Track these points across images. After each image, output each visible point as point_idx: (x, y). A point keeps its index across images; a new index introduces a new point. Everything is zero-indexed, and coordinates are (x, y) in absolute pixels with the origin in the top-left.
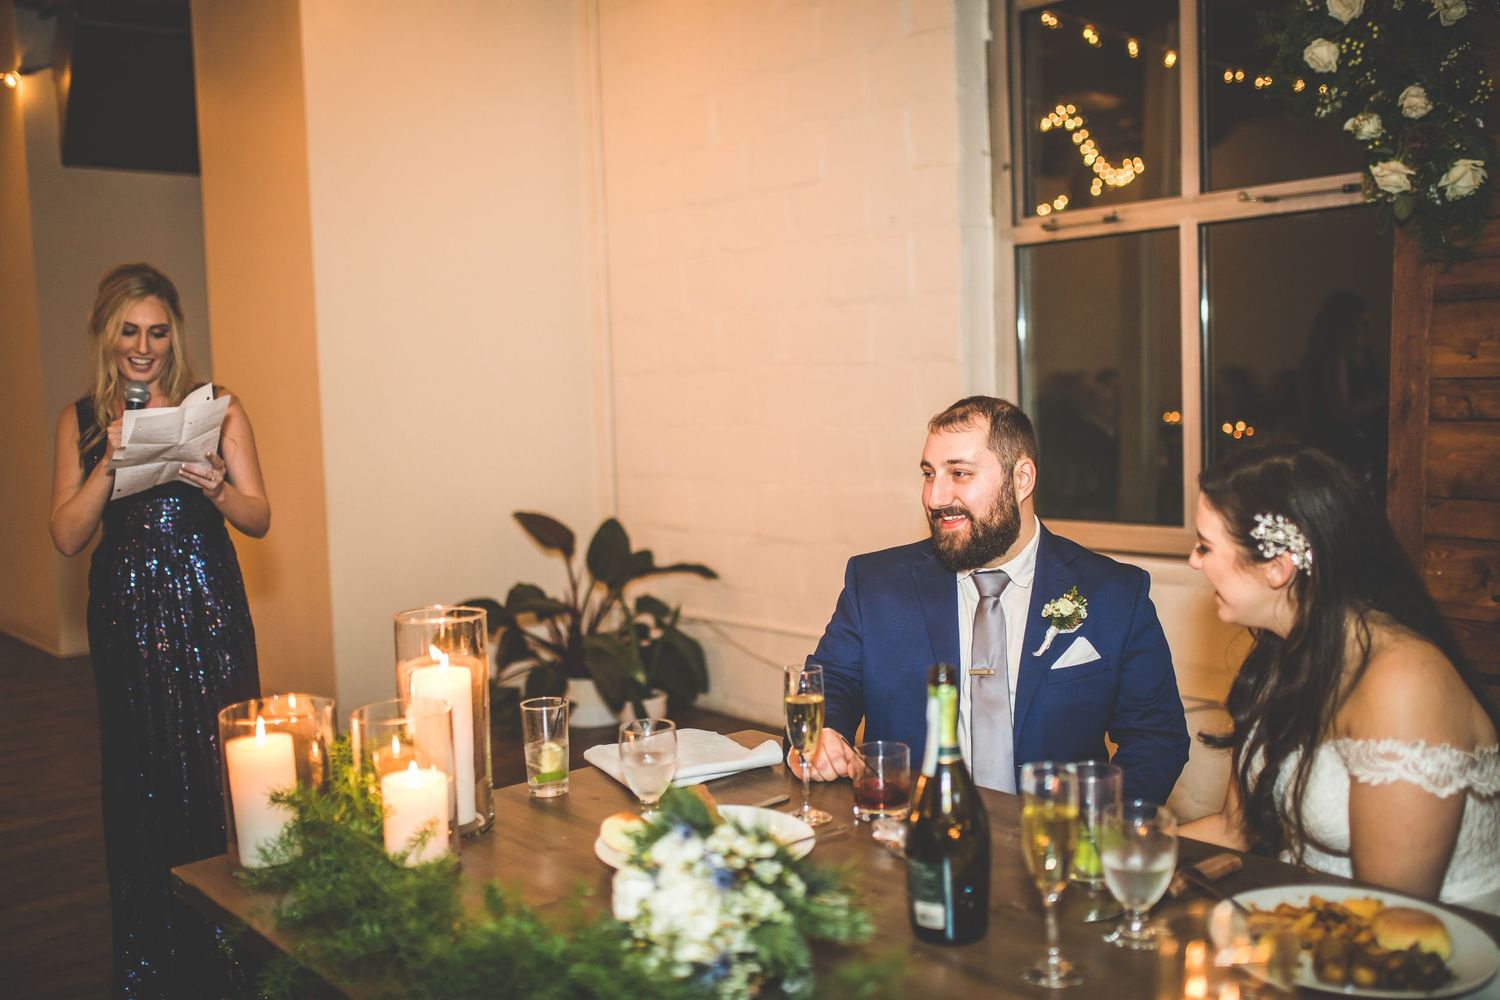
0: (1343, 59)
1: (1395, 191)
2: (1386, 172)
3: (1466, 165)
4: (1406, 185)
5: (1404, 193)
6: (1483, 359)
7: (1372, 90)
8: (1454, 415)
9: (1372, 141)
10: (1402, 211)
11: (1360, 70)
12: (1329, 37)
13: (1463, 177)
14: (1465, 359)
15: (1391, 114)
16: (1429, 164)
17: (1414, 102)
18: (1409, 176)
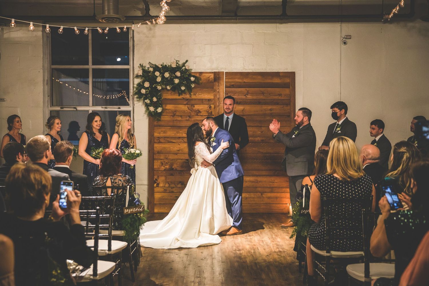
0: (146, 92)
2: (151, 108)
4: (154, 110)
5: (153, 111)
6: (161, 135)
7: (149, 97)
8: (157, 142)
9: (148, 104)
10: (153, 114)
11: (148, 94)
12: (144, 89)
13: (159, 110)
14: (159, 135)
15: (151, 101)
16: (156, 107)
17: (155, 99)
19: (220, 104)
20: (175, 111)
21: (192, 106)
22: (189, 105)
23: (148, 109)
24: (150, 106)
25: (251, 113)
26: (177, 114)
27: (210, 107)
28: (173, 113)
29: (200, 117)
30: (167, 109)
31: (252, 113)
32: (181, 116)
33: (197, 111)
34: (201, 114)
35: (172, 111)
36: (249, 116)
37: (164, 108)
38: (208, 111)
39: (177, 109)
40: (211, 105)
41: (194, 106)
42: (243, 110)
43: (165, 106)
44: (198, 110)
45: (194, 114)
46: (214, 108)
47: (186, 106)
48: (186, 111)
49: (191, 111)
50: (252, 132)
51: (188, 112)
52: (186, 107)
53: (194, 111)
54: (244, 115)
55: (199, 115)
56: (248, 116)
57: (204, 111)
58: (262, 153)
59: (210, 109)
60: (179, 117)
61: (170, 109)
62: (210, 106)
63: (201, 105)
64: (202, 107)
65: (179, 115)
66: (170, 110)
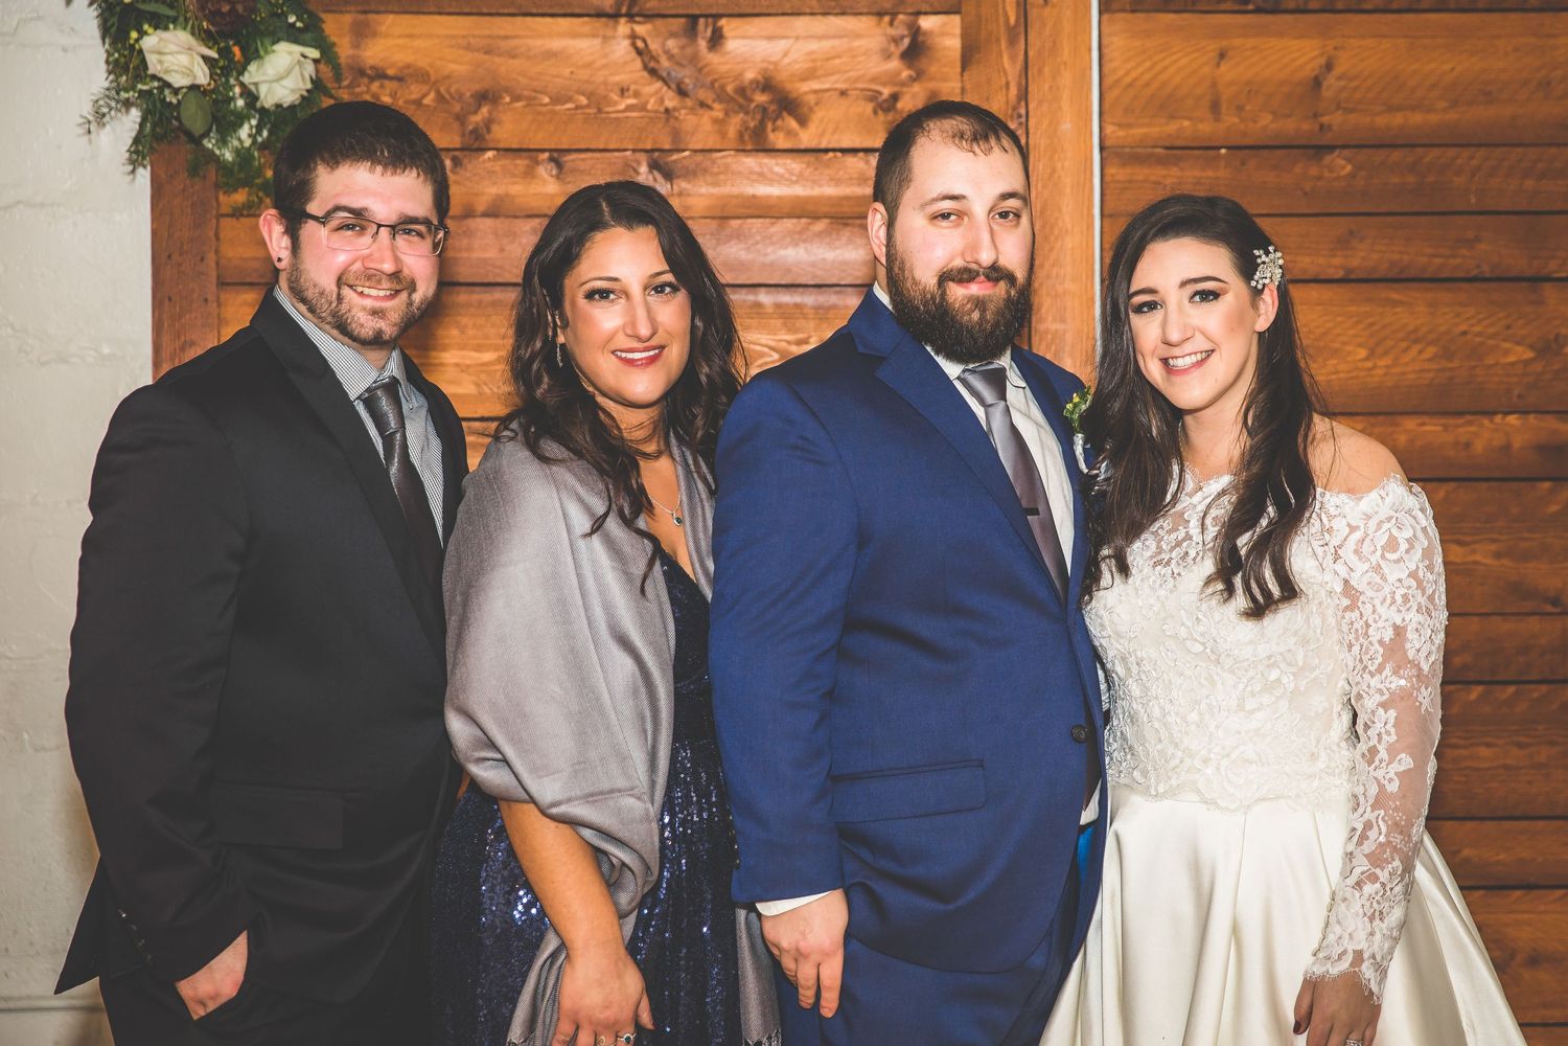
1: (178, 81)
2: (172, 47)
3: (290, 53)
4: (202, 76)
5: (194, 88)
10: (194, 118)
13: (281, 73)
16: (239, 43)
18: (205, 58)
19: (1033, 13)
20: (484, 97)
21: (691, 31)
22: (649, 17)
23: (127, 65)
24: (160, 23)
25: (1417, 118)
26: (507, 130)
27: (916, 50)
28: (461, 119)
29: (795, 165)
30: (380, 75)
31: (1434, 118)
32: (557, 157)
33: (761, 98)
34: (806, 138)
35: (440, 98)
36: (1396, 155)
37: (344, 50)
38: (895, 97)
39: (507, 68)
40: (927, 23)
41: (717, 39)
42: (1317, 82)
43: (361, 33)
44: (767, 84)
45: (723, 135)
46: (969, 54)
47: (623, 27)
48: (623, 91)
49: (682, 92)
50: (1431, 351)
51: (642, 108)
52: (621, 48)
53: (721, 96)
54: (1327, 139)
55: (779, 140)
56: (1379, 156)
57: (843, 93)
58: (1555, 602)
59: (919, 76)
60: (529, 174)
61: (423, 63)
62: (916, 32)
63: (801, 24)
64: (814, 46)
65: (538, 139)
66: (421, 76)
